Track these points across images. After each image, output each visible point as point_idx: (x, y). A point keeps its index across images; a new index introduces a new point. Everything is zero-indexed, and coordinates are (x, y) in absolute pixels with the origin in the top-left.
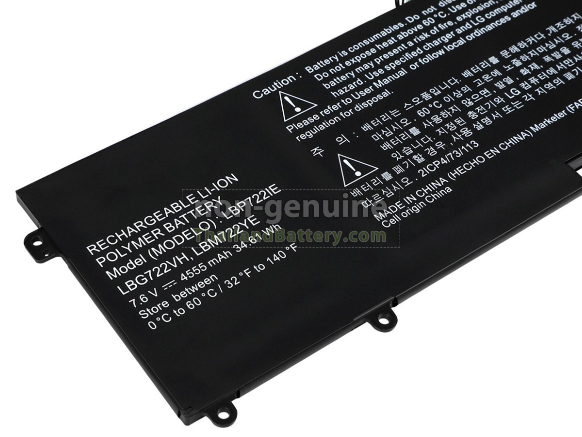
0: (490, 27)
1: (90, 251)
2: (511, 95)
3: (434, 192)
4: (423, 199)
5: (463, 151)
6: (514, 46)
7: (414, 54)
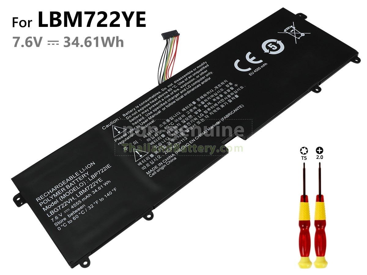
0: (193, 90)
1: (37, 200)
2: (200, 116)
3: (170, 160)
4: (165, 164)
5: (181, 142)
6: (202, 96)
7: (164, 104)
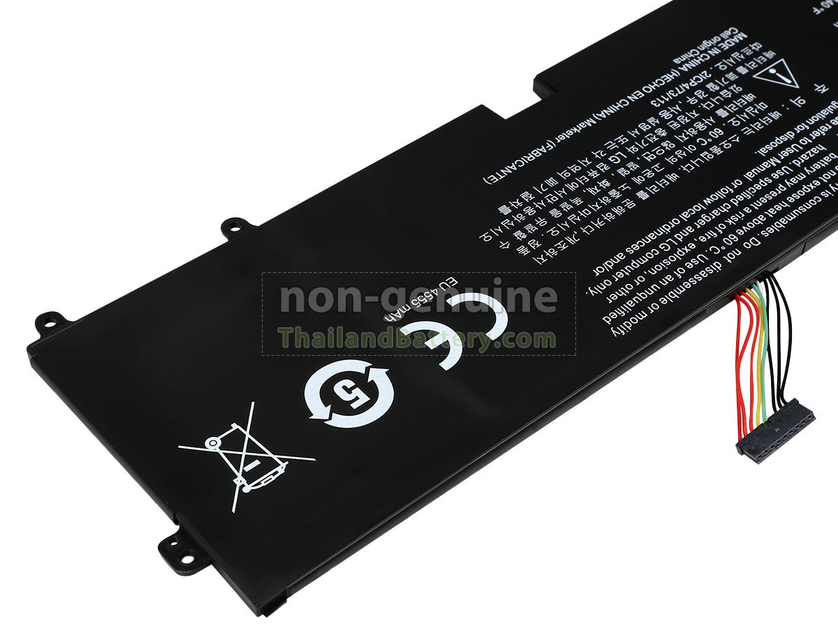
2: (619, 156)
4: (701, 52)
